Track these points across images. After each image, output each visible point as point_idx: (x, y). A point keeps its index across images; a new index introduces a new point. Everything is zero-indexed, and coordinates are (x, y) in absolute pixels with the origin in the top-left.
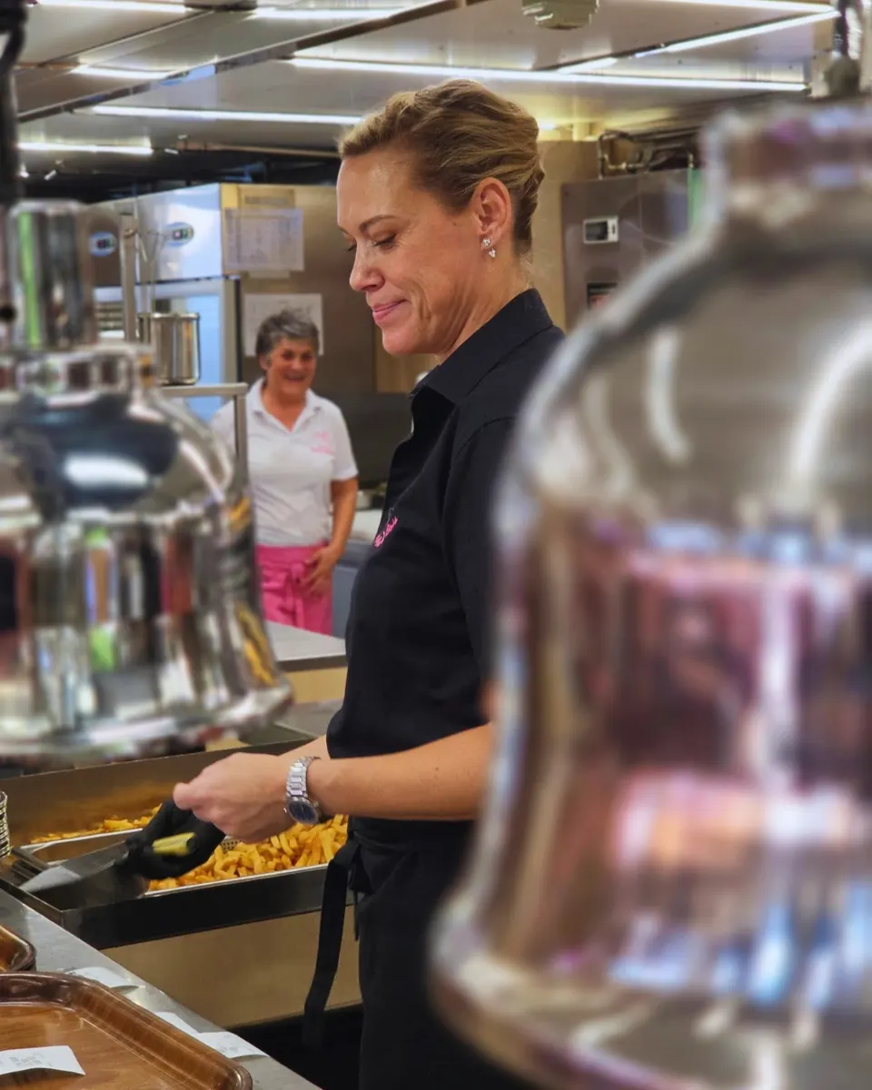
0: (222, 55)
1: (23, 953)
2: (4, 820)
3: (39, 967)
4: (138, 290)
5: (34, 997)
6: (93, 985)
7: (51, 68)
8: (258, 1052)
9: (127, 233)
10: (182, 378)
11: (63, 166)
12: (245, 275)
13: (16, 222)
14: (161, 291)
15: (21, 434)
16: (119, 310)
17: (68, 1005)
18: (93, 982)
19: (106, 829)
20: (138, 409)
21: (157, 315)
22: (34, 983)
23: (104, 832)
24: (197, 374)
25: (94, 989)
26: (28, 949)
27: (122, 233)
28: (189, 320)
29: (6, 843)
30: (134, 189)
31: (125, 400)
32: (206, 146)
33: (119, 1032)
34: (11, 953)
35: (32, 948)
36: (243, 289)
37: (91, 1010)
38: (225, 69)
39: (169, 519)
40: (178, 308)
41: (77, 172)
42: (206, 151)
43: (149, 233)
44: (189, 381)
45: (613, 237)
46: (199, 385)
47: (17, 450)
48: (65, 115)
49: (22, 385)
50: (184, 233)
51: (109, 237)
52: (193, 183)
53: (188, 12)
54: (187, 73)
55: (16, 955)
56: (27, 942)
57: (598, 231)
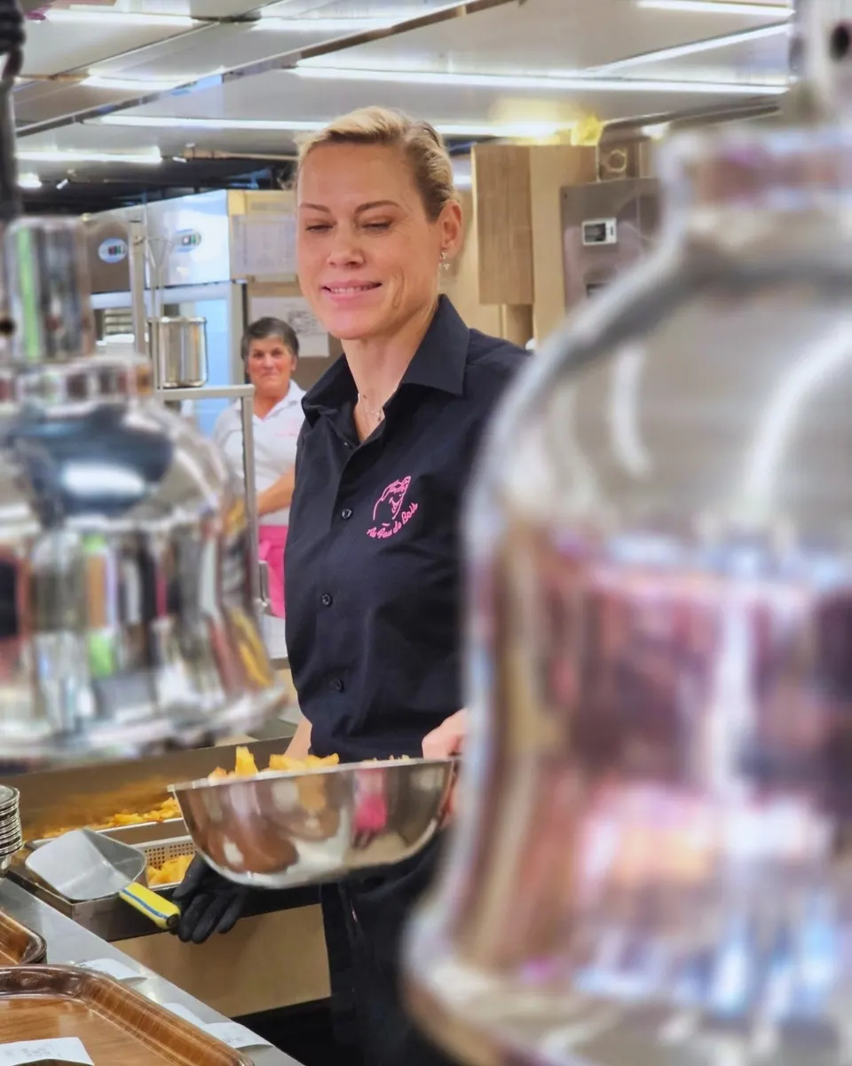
0: (227, 65)
1: (35, 946)
2: (17, 815)
3: (49, 959)
4: (147, 295)
5: (45, 989)
6: (101, 977)
7: (62, 80)
8: (263, 1041)
9: (136, 241)
10: (191, 381)
11: (75, 175)
12: (253, 279)
13: (15, 237)
14: (170, 297)
15: (21, 445)
16: (128, 315)
17: (78, 996)
18: (101, 973)
19: (117, 823)
20: (135, 419)
21: (166, 320)
22: (45, 975)
23: (114, 826)
24: (204, 377)
25: (102, 981)
26: (39, 941)
27: (132, 240)
28: (196, 324)
29: (18, 839)
30: (143, 196)
31: (120, 411)
32: (213, 153)
33: (127, 1023)
34: (23, 946)
35: (43, 941)
36: (250, 292)
37: (100, 1001)
38: (231, 79)
39: (165, 525)
40: (187, 313)
41: (88, 181)
42: (213, 159)
43: (157, 240)
44: (197, 384)
45: (611, 238)
46: (207, 388)
47: (17, 459)
48: (76, 126)
49: (23, 398)
50: (192, 239)
51: (119, 243)
52: (202, 189)
53: (194, 24)
54: (195, 83)
55: (28, 948)
56: (38, 935)
57: (596, 233)
